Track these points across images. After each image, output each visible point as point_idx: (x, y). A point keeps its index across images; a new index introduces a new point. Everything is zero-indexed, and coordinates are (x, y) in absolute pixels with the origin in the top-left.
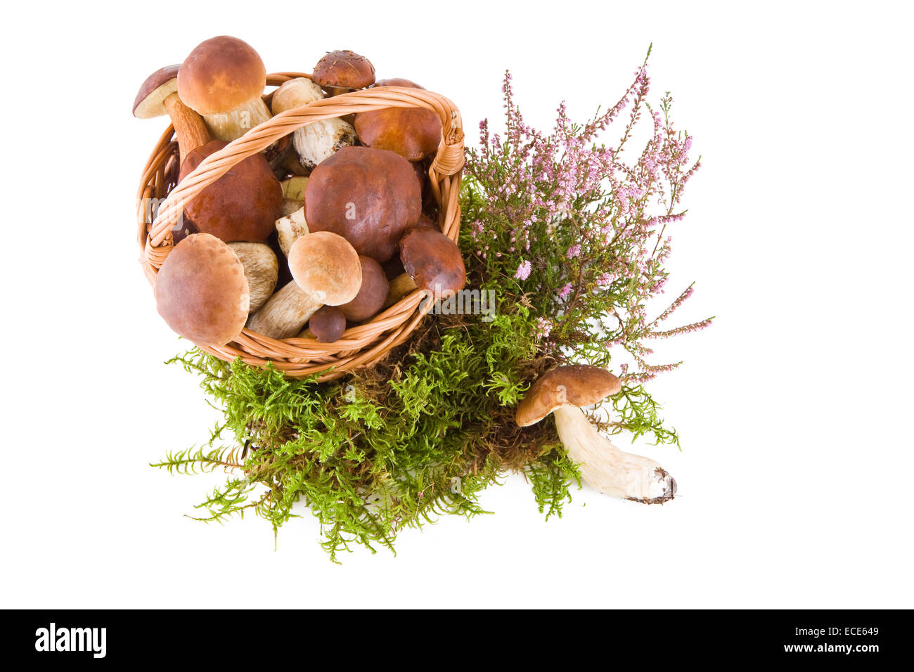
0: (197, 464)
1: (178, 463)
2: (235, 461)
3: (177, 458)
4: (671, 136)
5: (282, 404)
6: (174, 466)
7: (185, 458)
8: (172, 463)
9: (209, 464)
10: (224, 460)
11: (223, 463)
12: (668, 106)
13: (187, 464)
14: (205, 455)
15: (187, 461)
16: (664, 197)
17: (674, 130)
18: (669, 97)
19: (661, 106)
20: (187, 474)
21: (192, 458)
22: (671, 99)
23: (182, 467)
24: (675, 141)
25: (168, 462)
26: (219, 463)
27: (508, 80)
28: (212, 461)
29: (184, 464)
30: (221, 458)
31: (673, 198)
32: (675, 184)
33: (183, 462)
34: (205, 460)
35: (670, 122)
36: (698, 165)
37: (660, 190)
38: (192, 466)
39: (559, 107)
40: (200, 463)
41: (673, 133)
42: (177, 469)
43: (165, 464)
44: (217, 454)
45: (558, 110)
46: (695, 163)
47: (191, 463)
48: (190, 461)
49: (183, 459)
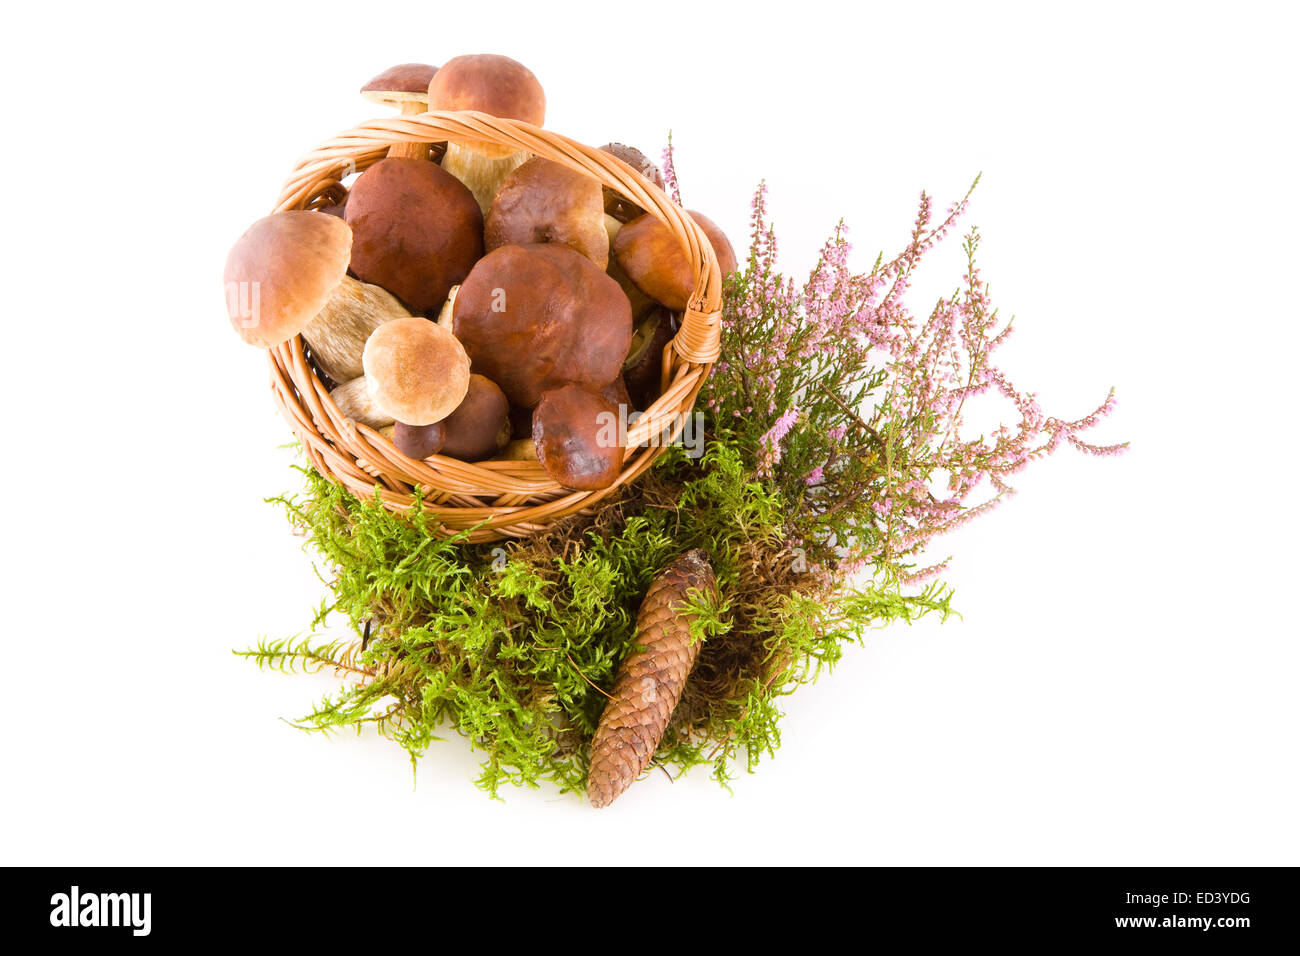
0: (299, 659)
1: (271, 656)
2: (352, 663)
3: (273, 649)
4: (975, 289)
5: (417, 573)
6: (266, 658)
7: (284, 650)
8: (264, 654)
9: (314, 662)
10: (337, 659)
11: (335, 663)
12: (974, 246)
13: (284, 658)
14: (313, 649)
15: (285, 654)
16: (959, 374)
17: (979, 279)
18: (975, 234)
19: (964, 245)
20: (283, 671)
21: (292, 651)
22: (978, 238)
23: (276, 661)
24: (980, 296)
25: (258, 651)
26: (329, 662)
27: (763, 194)
28: (319, 659)
29: (280, 658)
30: (333, 657)
31: (971, 374)
32: (976, 355)
33: (279, 654)
34: (311, 655)
35: (974, 267)
36: (1009, 330)
37: (955, 361)
38: (292, 661)
39: (824, 246)
40: (303, 658)
41: (978, 284)
42: (270, 662)
43: (253, 654)
44: (328, 651)
45: (822, 251)
46: (1005, 327)
47: (290, 657)
48: (290, 654)
49: (281, 651)
